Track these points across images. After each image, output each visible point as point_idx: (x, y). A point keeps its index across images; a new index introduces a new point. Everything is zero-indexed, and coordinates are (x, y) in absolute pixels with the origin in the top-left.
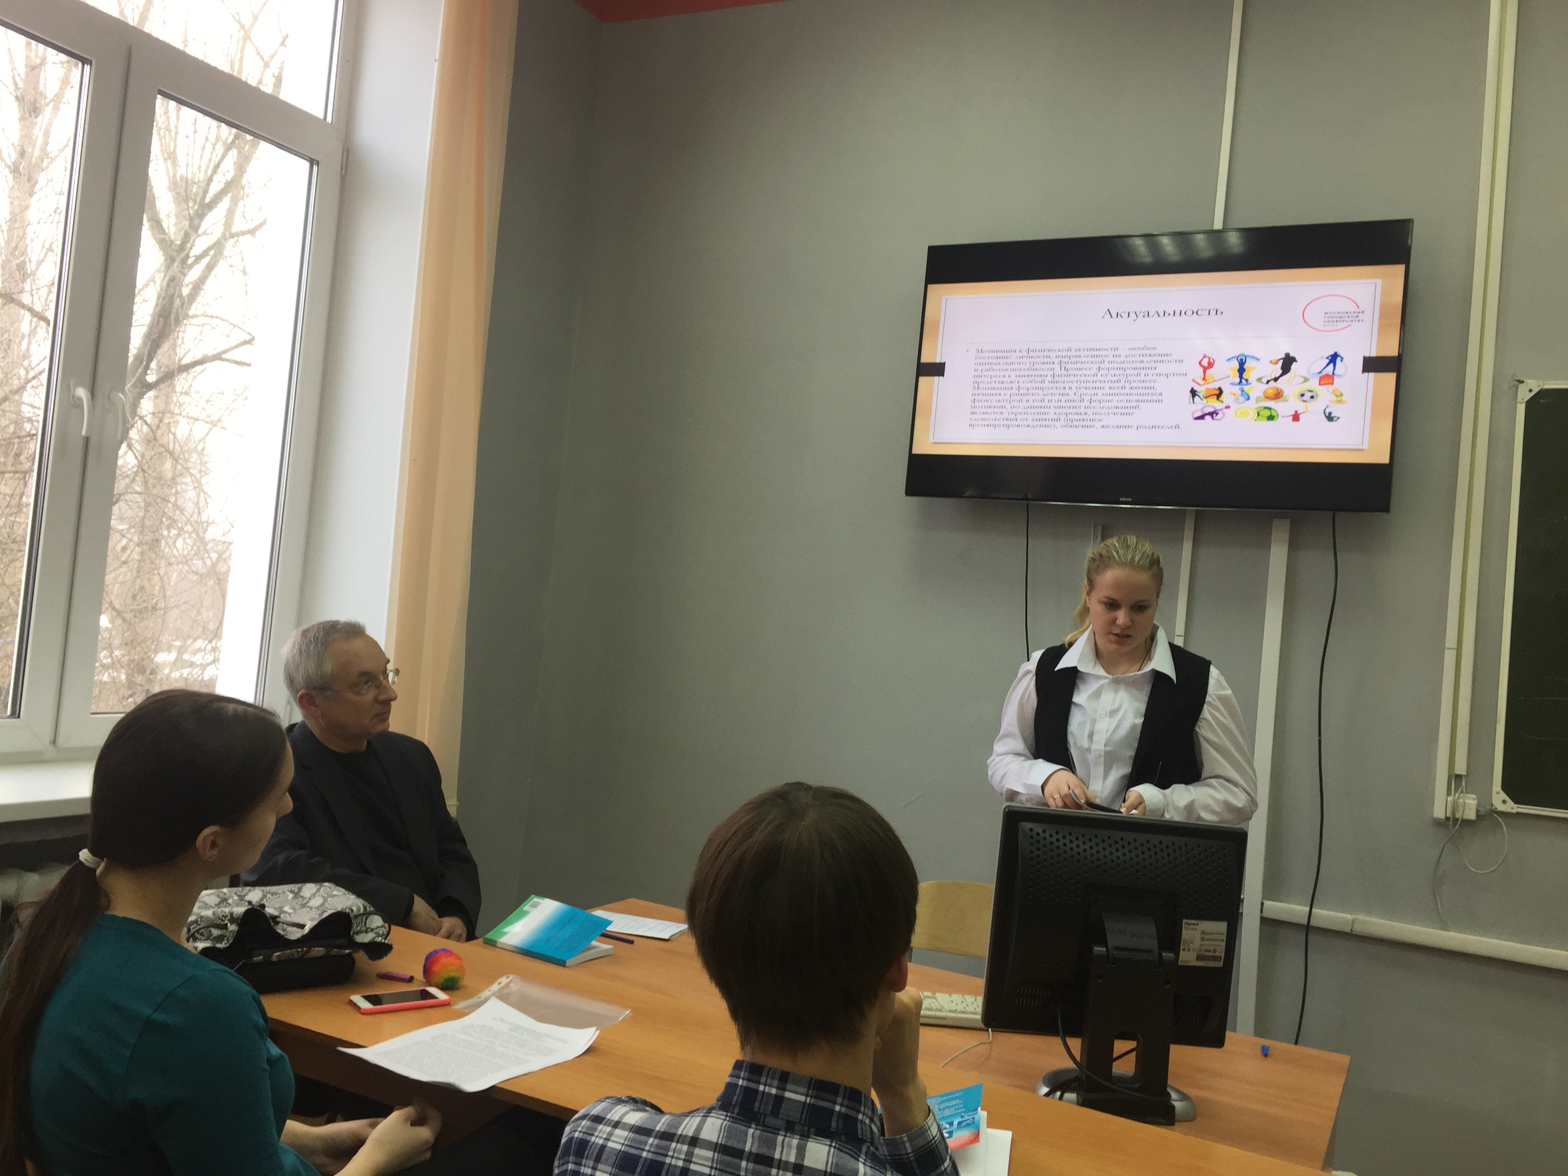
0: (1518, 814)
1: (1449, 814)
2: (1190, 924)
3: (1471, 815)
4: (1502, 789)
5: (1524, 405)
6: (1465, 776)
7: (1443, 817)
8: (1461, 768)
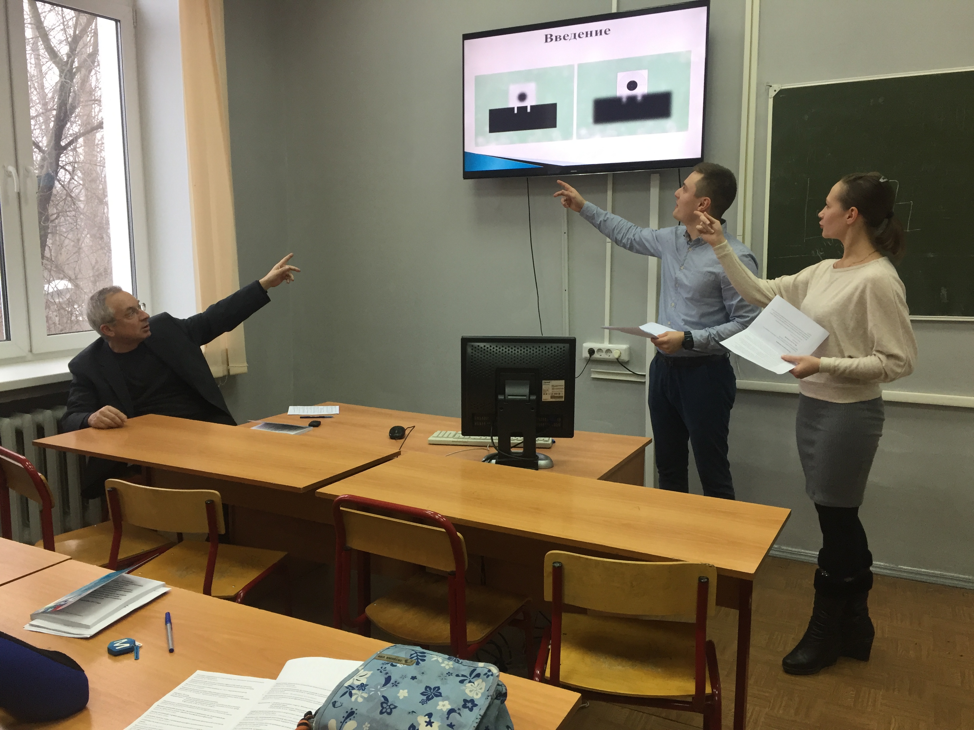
2: (546, 382)
5: (772, 99)
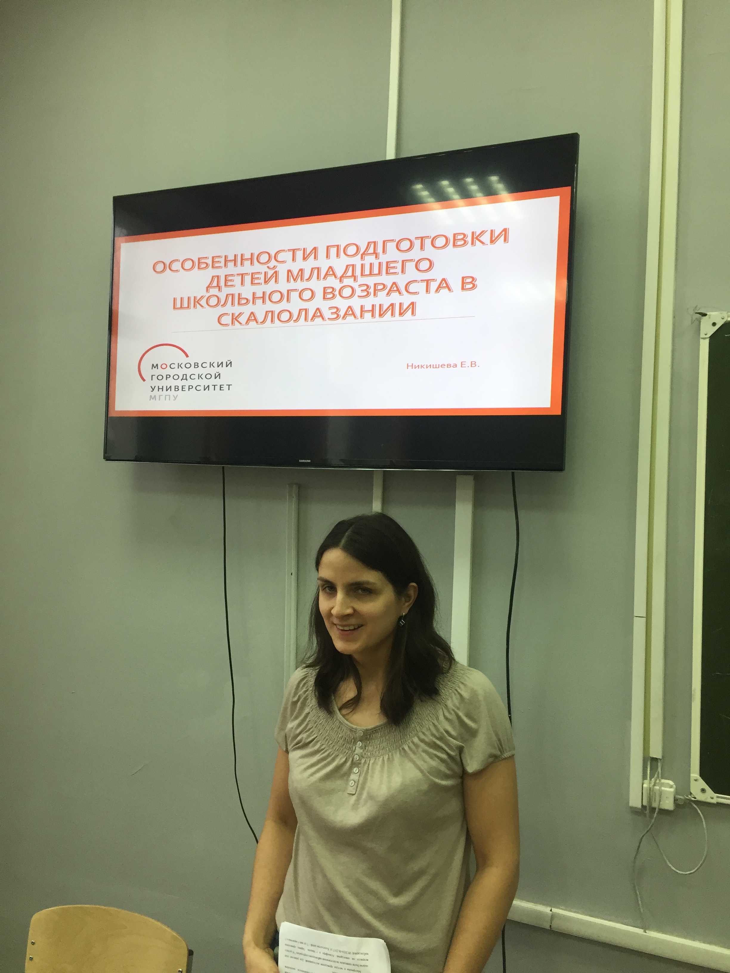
0: (719, 804)
1: (645, 803)
3: (668, 804)
4: (701, 775)
5: (707, 341)
6: (660, 759)
7: (639, 806)
8: (656, 752)
